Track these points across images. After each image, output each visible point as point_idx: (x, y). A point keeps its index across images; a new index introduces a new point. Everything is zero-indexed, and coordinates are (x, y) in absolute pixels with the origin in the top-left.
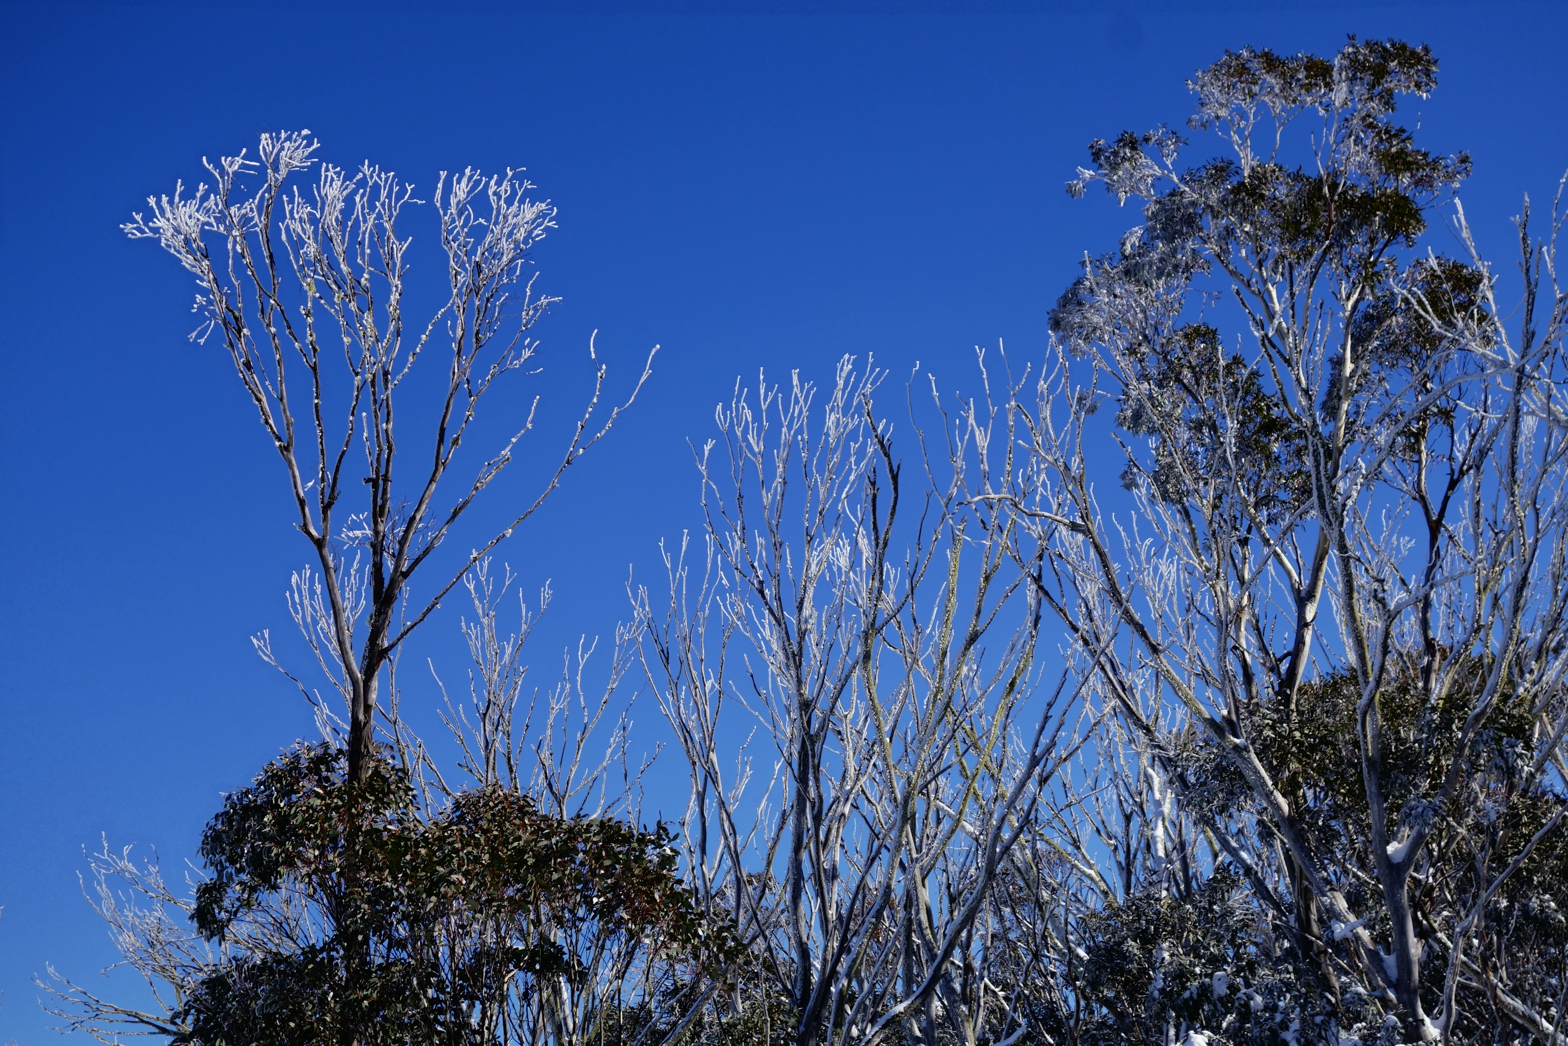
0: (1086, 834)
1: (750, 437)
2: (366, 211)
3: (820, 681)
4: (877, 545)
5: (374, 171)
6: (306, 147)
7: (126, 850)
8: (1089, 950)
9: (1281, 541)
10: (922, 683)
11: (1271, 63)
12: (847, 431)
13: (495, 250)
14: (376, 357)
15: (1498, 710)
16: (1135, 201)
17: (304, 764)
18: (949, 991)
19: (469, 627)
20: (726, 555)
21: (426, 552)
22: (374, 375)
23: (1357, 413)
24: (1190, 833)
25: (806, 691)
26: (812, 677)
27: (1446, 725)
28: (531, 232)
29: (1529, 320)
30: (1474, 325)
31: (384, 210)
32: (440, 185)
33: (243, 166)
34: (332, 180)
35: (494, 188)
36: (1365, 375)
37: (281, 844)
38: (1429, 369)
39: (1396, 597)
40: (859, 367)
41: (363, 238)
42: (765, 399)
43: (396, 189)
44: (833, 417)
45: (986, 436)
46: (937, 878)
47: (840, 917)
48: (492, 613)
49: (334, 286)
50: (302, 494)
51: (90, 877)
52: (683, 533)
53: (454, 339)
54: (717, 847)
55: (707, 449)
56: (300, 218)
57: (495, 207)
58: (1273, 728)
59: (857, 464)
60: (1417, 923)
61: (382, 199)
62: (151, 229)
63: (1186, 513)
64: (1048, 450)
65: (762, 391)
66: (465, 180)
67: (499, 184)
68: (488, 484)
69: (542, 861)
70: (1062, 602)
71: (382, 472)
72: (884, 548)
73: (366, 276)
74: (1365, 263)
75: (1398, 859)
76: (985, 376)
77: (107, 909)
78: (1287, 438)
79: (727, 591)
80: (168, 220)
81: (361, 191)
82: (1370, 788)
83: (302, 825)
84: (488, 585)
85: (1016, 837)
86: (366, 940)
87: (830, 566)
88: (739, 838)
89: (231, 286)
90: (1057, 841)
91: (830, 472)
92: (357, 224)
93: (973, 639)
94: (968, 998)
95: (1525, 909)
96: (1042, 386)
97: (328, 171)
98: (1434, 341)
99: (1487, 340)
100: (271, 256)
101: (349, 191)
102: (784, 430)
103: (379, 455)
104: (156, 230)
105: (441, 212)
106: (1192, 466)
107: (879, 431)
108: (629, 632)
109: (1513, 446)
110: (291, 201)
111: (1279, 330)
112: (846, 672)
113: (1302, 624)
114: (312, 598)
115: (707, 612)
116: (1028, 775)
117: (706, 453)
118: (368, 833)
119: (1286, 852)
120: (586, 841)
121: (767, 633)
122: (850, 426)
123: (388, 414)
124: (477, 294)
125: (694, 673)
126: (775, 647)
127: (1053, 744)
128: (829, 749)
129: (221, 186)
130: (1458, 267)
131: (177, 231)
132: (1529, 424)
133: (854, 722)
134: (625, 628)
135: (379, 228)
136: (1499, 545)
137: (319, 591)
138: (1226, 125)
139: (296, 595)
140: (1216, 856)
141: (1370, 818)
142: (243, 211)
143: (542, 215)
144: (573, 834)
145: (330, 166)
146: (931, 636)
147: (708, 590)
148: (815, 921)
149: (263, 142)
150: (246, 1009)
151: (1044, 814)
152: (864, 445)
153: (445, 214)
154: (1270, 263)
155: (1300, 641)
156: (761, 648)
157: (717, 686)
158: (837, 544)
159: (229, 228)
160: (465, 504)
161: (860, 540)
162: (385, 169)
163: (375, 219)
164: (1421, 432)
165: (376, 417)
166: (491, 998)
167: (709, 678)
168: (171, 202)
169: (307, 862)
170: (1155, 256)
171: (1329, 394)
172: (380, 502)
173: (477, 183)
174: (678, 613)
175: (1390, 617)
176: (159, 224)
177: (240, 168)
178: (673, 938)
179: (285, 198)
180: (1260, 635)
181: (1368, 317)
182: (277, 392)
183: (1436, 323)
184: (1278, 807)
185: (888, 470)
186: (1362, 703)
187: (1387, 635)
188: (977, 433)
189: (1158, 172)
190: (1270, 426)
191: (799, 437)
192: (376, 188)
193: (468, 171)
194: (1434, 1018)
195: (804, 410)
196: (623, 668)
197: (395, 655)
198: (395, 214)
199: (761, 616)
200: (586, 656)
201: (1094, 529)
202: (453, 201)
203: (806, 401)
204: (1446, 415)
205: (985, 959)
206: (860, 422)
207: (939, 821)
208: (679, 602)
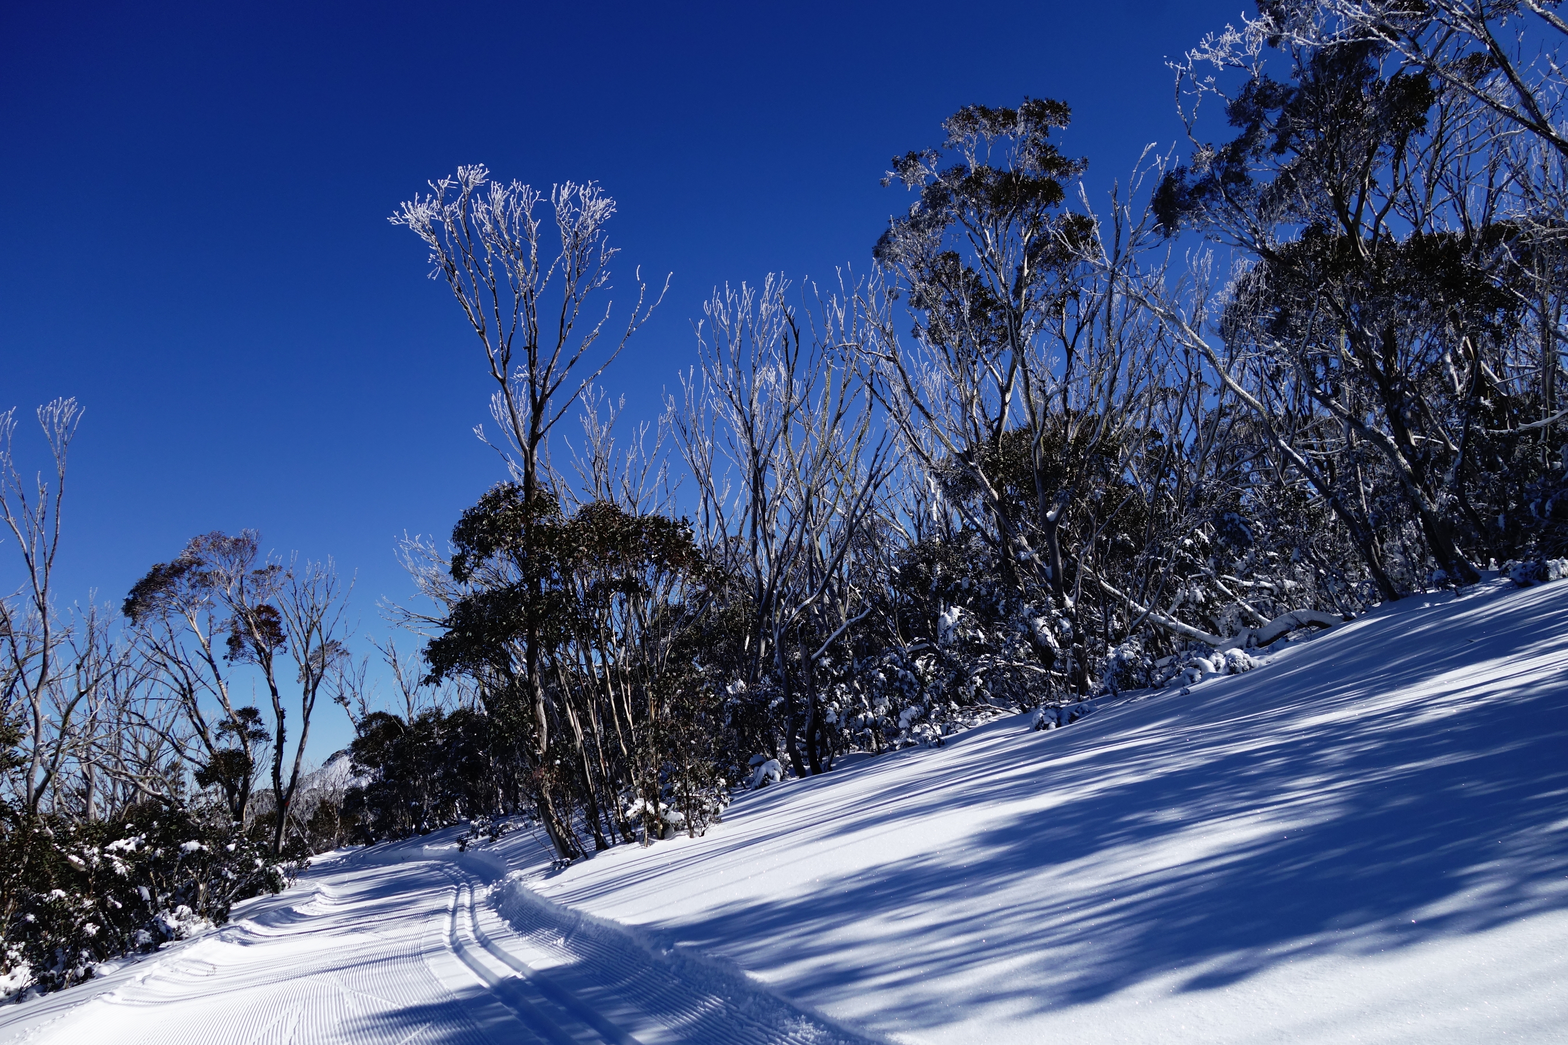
0: (898, 511)
1: (722, 318)
2: (516, 206)
3: (763, 440)
4: (789, 370)
5: (519, 185)
6: (482, 173)
7: (417, 538)
8: (900, 569)
9: (992, 362)
10: (814, 439)
11: (985, 112)
12: (772, 312)
13: (585, 225)
14: (525, 283)
15: (1101, 444)
16: (916, 188)
17: (502, 493)
18: (832, 591)
19: (584, 419)
20: (713, 379)
21: (558, 384)
22: (525, 293)
23: (1030, 295)
24: (949, 509)
25: (756, 446)
26: (759, 438)
27: (1076, 451)
28: (603, 214)
29: (1117, 245)
30: (1089, 248)
31: (526, 205)
32: (554, 191)
33: (449, 184)
34: (497, 190)
35: (582, 192)
36: (1034, 275)
37: (492, 535)
38: (1066, 272)
39: (1051, 388)
40: (777, 279)
41: (515, 220)
42: (729, 298)
43: (531, 194)
44: (764, 305)
45: (842, 313)
46: (824, 537)
47: (777, 556)
48: (595, 412)
49: (501, 247)
50: (492, 356)
51: (401, 552)
52: (690, 368)
53: (566, 273)
54: (715, 525)
55: (700, 324)
56: (482, 211)
57: (583, 202)
58: (989, 457)
59: (777, 329)
60: (1061, 550)
61: (524, 200)
62: (403, 220)
63: (944, 349)
64: (874, 320)
65: (728, 293)
66: (567, 188)
67: (585, 189)
68: (588, 348)
69: (626, 537)
70: (883, 397)
71: (533, 343)
72: (793, 372)
73: (518, 241)
74: (1033, 216)
75: (1052, 519)
76: (841, 282)
77: (410, 567)
78: (996, 309)
79: (714, 396)
80: (412, 214)
81: (513, 195)
82: (1038, 485)
83: (503, 525)
84: (592, 397)
85: (863, 514)
86: (539, 581)
87: (766, 381)
88: (725, 520)
89: (448, 249)
90: (884, 515)
91: (764, 334)
92: (511, 212)
93: (839, 416)
94: (841, 594)
95: (1114, 540)
96: (870, 286)
97: (495, 186)
98: (1069, 256)
99: (1096, 256)
100: (468, 232)
101: (506, 195)
102: (739, 313)
103: (530, 334)
104: (406, 220)
105: (555, 205)
106: (947, 326)
107: (788, 313)
108: (665, 419)
109: (1109, 310)
110: (476, 202)
111: (990, 253)
112: (775, 436)
113: (1004, 404)
114: (503, 407)
115: (704, 407)
116: (868, 484)
117: (700, 327)
118: (535, 528)
119: (997, 517)
120: (647, 527)
121: (735, 417)
122: (773, 309)
123: (534, 313)
124: (576, 248)
125: (699, 438)
126: (739, 424)
127: (880, 469)
128: (769, 473)
129: (438, 195)
130: (1081, 218)
131: (418, 220)
132: (1117, 298)
133: (781, 460)
134: (663, 417)
135: (523, 215)
136: (1102, 360)
137: (506, 404)
138: (962, 146)
139: (495, 407)
140: (962, 520)
141: (1039, 500)
142: (451, 209)
143: (608, 206)
144: (640, 524)
145: (495, 183)
146: (818, 415)
147: (705, 396)
148: (765, 560)
149: (459, 171)
150: (481, 617)
151: (877, 501)
152: (781, 319)
153: (558, 207)
154: (985, 218)
155: (1003, 412)
156: (732, 425)
157: (711, 445)
158: (768, 371)
159: (444, 218)
160: (577, 358)
161: (780, 368)
162: (526, 184)
163: (521, 210)
164: (1063, 303)
165: (528, 315)
166: (603, 607)
167: (707, 441)
168: (413, 205)
169: (507, 543)
170: (926, 216)
171: (1016, 285)
172: (532, 359)
173: (574, 189)
174: (689, 408)
175: (1048, 399)
176: (408, 217)
178: (693, 573)
179: (473, 201)
180: (983, 410)
181: (1035, 245)
182: (475, 304)
183: (1070, 248)
184: (992, 496)
185: (793, 332)
186: (1034, 442)
187: (1046, 408)
188: (838, 311)
189: (927, 172)
190: (987, 303)
191: (747, 317)
192: (521, 193)
193: (568, 183)
194: (1070, 596)
195: (749, 303)
196: (663, 437)
197: (547, 435)
198: (531, 207)
199: (731, 409)
200: (644, 432)
201: (899, 360)
202: (561, 199)
203: (750, 297)
204: (1076, 295)
205: (849, 574)
206: (778, 308)
207: (825, 508)
208: (690, 402)
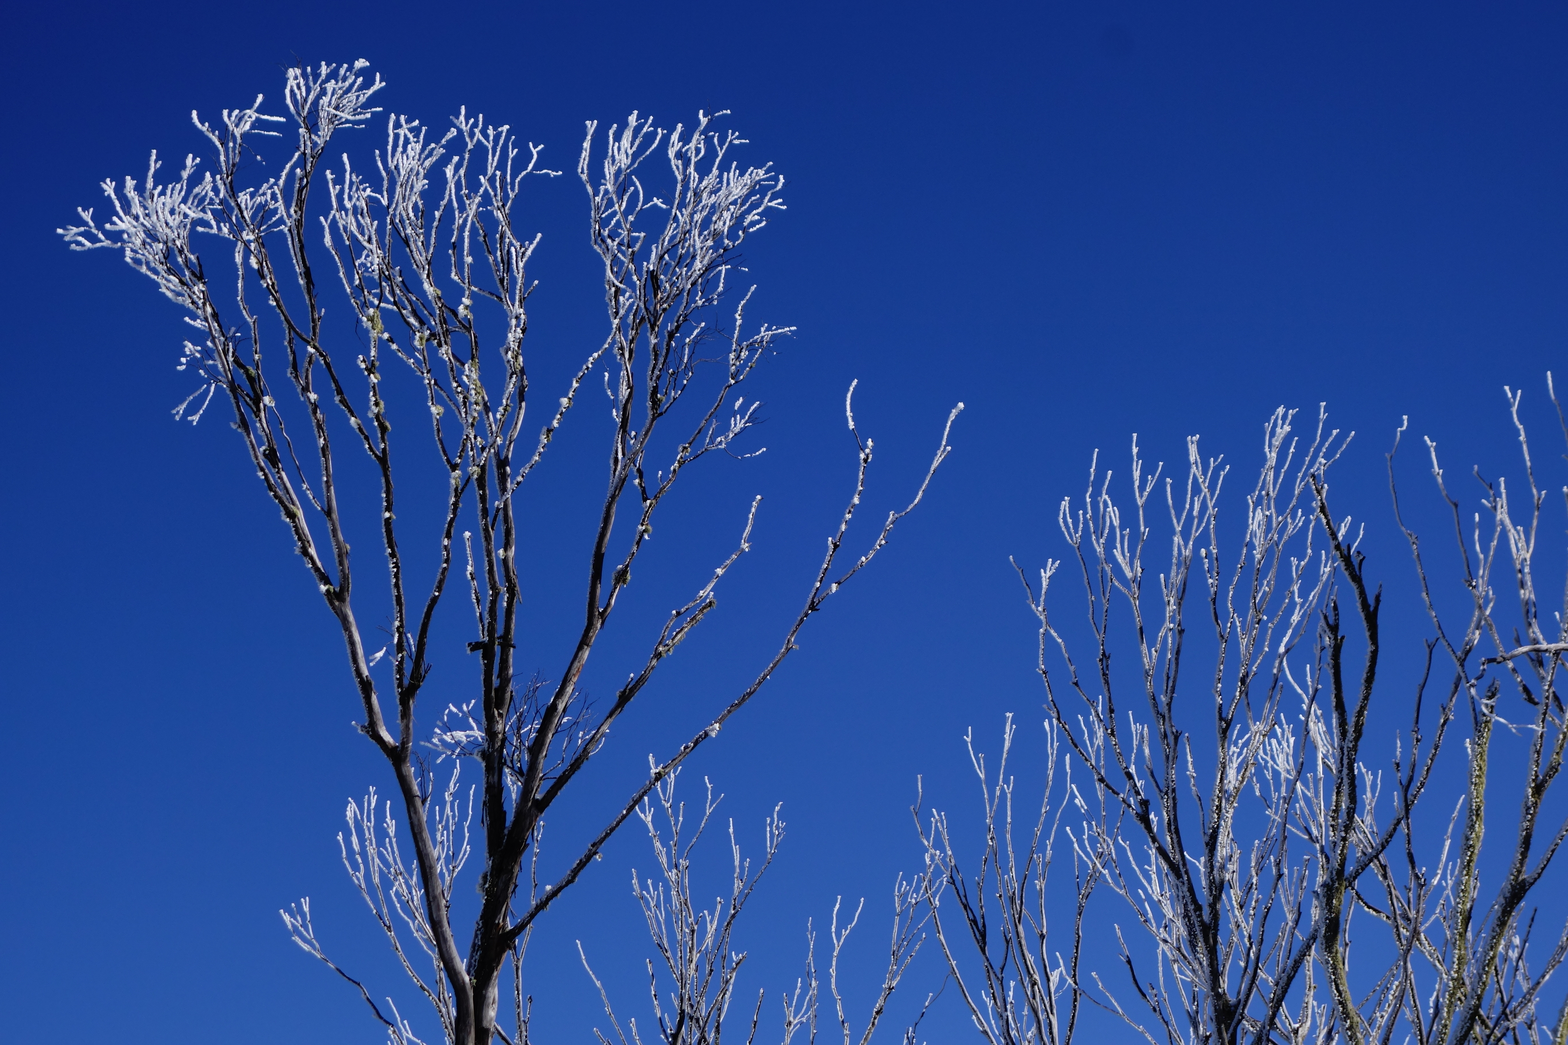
1: (1117, 553)
2: (464, 191)
3: (1250, 971)
4: (1344, 734)
5: (475, 125)
6: (361, 88)
12: (1285, 537)
13: (681, 251)
14: (484, 437)
19: (644, 886)
20: (1081, 757)
21: (575, 766)
22: (483, 468)
25: (1228, 988)
26: (1235, 964)
28: (742, 216)
31: (494, 188)
32: (587, 145)
33: (258, 124)
34: (407, 141)
35: (678, 146)
41: (461, 238)
42: (1142, 488)
43: (512, 153)
44: (1259, 515)
45: (1528, 542)
48: (683, 863)
49: (412, 320)
50: (365, 672)
52: (1005, 719)
53: (614, 404)
55: (1045, 576)
56: (355, 207)
57: (679, 178)
59: (1304, 594)
61: (490, 171)
62: (108, 234)
65: (1137, 474)
66: (628, 135)
67: (685, 138)
68: (677, 648)
71: (500, 630)
72: (1357, 739)
73: (466, 301)
76: (1522, 438)
79: (1083, 817)
80: (136, 218)
81: (456, 159)
84: (676, 814)
87: (1260, 769)
89: (243, 325)
91: (1257, 610)
93: (1517, 895)
97: (401, 128)
100: (307, 274)
101: (433, 159)
102: (1177, 539)
103: (493, 603)
104: (116, 236)
105: (589, 189)
107: (1340, 538)
108: (917, 891)
112: (1295, 954)
114: (380, 843)
115: (1049, 852)
117: (1045, 583)
121: (1155, 890)
122: (1290, 528)
123: (508, 533)
124: (653, 329)
125: (1030, 958)
126: (1168, 912)
129: (222, 158)
131: (152, 235)
134: (909, 884)
135: (486, 218)
137: (392, 831)
139: (354, 839)
142: (259, 200)
143: (759, 190)
145: (402, 118)
146: (1440, 888)
147: (1051, 815)
149: (291, 83)
152: (1315, 562)
153: (596, 194)
156: (1144, 914)
157: (1070, 981)
158: (1271, 734)
159: (238, 228)
160: (640, 682)
161: (1311, 725)
163: (480, 205)
165: (488, 538)
167: (1056, 966)
172: (495, 682)
174: (998, 857)
176: (122, 226)
177: (253, 126)
179: (329, 175)
182: (321, 501)
185: (1359, 605)
188: (1512, 534)
191: (1203, 552)
193: (633, 119)
195: (1210, 504)
196: (908, 952)
197: (523, 942)
198: (512, 195)
199: (1143, 859)
200: (845, 933)
202: (609, 170)
203: (1212, 488)
206: (1307, 522)
208: (1000, 836)
